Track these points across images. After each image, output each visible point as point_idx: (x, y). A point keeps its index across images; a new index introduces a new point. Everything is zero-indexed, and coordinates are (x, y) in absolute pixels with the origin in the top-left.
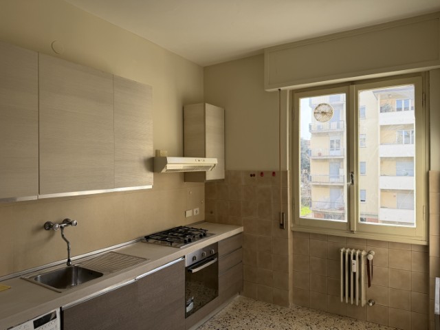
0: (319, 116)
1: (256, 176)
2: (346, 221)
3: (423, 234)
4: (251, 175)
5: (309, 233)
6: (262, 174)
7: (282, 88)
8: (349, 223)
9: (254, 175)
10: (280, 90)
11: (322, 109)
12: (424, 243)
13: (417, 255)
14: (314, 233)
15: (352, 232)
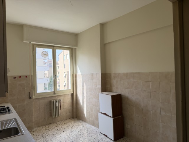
0: (44, 55)
1: (17, 78)
2: (53, 91)
3: (72, 90)
4: (14, 78)
5: (39, 98)
6: (20, 77)
7: (31, 42)
8: (54, 92)
9: (16, 78)
10: (30, 43)
11: (45, 53)
12: (72, 93)
13: (70, 97)
14: (43, 97)
15: (55, 94)
